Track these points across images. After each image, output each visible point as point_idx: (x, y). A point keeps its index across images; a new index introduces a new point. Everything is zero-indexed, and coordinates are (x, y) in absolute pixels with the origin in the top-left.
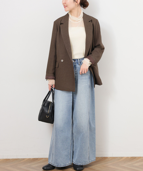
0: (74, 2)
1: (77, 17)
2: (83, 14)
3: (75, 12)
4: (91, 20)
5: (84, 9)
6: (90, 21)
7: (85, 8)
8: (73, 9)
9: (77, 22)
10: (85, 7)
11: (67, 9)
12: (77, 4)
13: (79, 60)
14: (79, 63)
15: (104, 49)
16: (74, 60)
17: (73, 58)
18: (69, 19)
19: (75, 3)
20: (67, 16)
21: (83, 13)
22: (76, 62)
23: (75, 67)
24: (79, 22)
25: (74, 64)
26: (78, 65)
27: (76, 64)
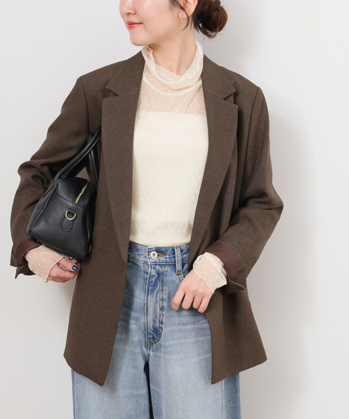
0: (171, 9)
1: (178, 74)
4: (236, 95)
6: (232, 98)
7: (213, 34)
9: (176, 94)
10: (212, 30)
12: (183, 15)
14: (179, 267)
15: (280, 208)
16: (159, 251)
18: (144, 79)
19: (177, 10)
20: (137, 63)
22: (166, 258)
23: (162, 281)
24: (187, 94)
25: (158, 266)
26: (174, 275)
27: (167, 271)
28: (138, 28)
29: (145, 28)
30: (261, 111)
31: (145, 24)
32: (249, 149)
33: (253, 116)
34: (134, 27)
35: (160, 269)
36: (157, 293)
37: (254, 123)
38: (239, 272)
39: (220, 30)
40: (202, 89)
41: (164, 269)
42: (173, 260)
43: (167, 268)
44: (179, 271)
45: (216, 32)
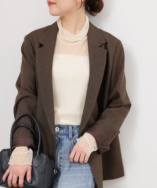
2: (88, 27)
3: (71, 20)
5: (93, 15)
6: (104, 46)
7: (95, 14)
8: (69, 12)
9: (73, 44)
10: (94, 12)
11: (55, 9)
13: (70, 128)
14: (71, 136)
16: (60, 127)
17: (57, 122)
21: (90, 23)
22: (64, 131)
23: (61, 144)
24: (79, 44)
25: (59, 135)
26: (68, 140)
27: (64, 138)
28: (53, 6)
29: (57, 6)
30: (120, 53)
31: (57, 3)
32: (113, 74)
33: (116, 56)
34: (51, 5)
35: (60, 137)
36: (58, 149)
37: (116, 60)
38: (104, 141)
39: (99, 12)
40: (87, 41)
41: (62, 137)
42: (68, 132)
43: (64, 137)
44: (71, 138)
45: (97, 13)
